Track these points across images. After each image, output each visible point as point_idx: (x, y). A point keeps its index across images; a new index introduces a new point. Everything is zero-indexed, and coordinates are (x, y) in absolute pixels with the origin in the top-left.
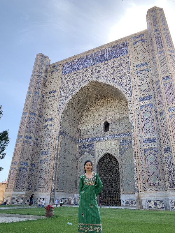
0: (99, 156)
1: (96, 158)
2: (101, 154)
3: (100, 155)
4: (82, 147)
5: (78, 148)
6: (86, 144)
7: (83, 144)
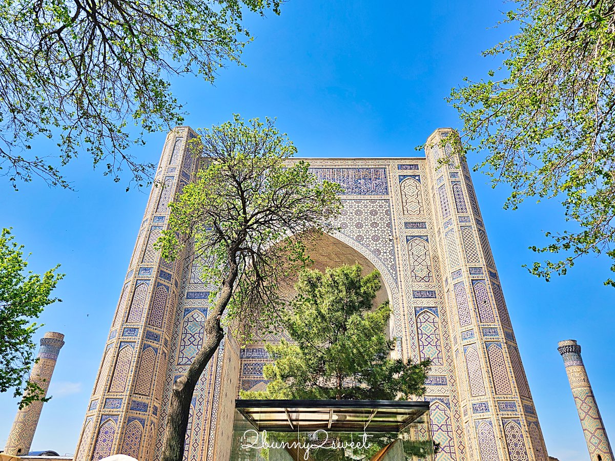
4: (252, 369)
5: (241, 369)
6: (262, 362)
7: (254, 362)
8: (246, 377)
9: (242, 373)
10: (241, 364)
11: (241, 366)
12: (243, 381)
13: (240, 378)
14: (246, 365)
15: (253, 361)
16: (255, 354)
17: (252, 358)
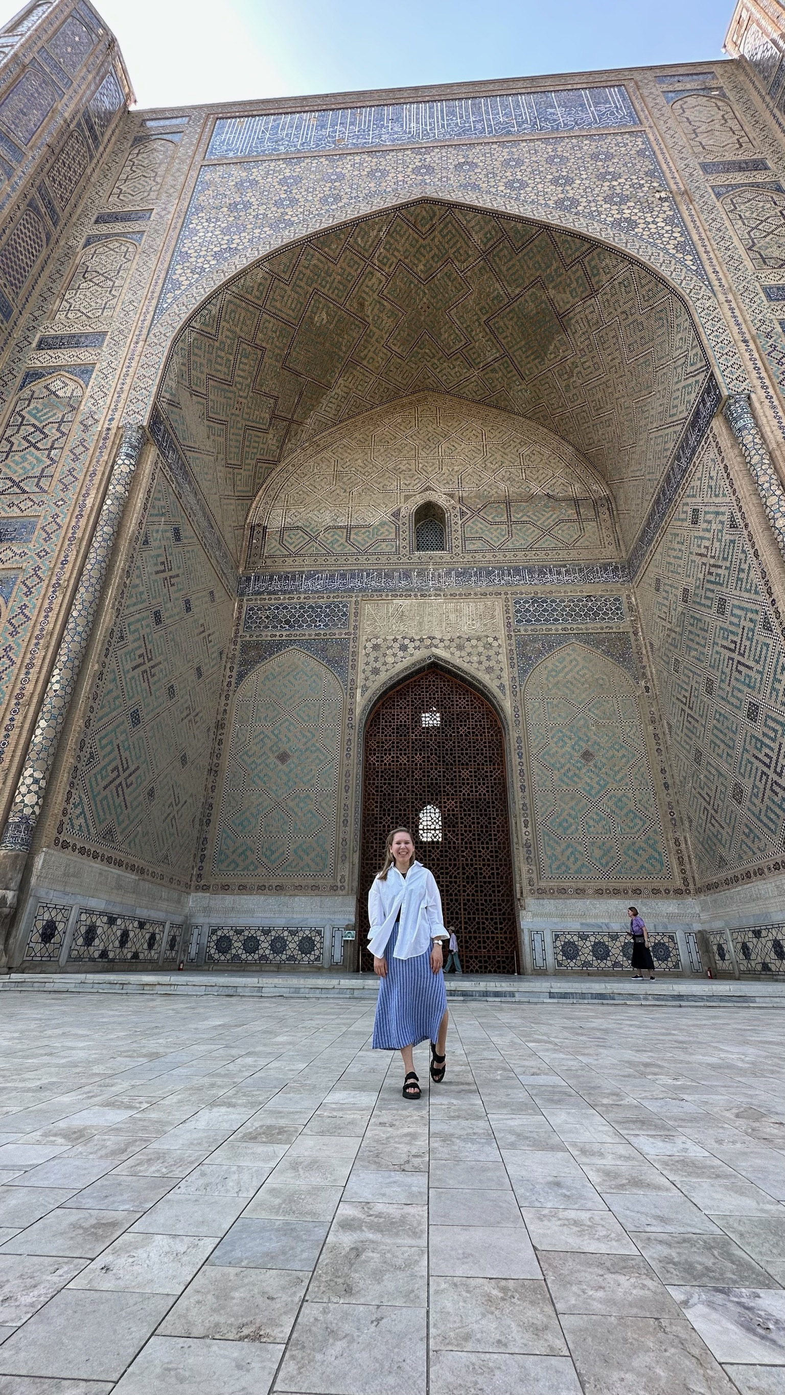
0: (376, 671)
1: (360, 682)
2: (390, 660)
3: (383, 668)
4: (267, 617)
5: (239, 618)
6: (295, 600)
7: (273, 602)
8: (251, 636)
9: (241, 628)
10: (240, 607)
11: (240, 613)
12: (243, 646)
13: (236, 637)
14: (251, 609)
15: (270, 599)
16: (277, 585)
17: (270, 593)
